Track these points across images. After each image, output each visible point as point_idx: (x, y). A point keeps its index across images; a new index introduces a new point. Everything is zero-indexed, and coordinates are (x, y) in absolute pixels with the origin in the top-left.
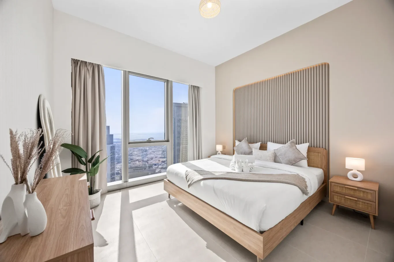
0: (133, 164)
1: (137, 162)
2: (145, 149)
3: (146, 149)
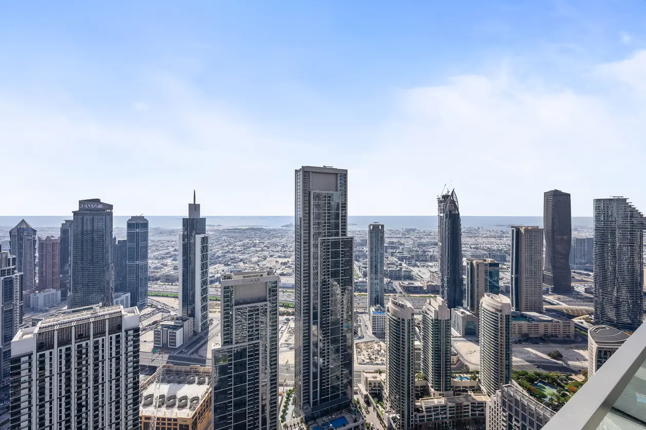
0: (235, 266)
1: (241, 264)
2: (253, 242)
3: (255, 242)
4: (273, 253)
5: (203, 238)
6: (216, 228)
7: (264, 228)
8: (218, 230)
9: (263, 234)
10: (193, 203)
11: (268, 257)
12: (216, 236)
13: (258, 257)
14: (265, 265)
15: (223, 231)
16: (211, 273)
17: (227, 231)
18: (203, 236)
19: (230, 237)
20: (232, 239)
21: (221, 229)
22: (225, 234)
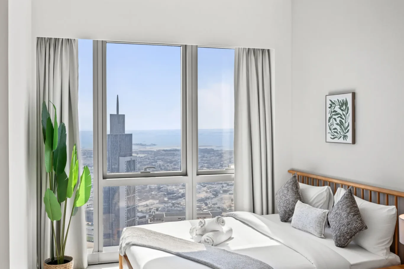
4: (228, 187)
5: (129, 162)
6: (148, 148)
7: (215, 149)
8: (152, 151)
9: (214, 158)
10: (116, 113)
11: (219, 192)
12: (149, 159)
13: (207, 192)
14: (216, 204)
15: (158, 153)
16: (142, 212)
17: (164, 152)
18: (128, 158)
19: (168, 162)
20: (169, 164)
21: (155, 149)
22: (160, 157)
